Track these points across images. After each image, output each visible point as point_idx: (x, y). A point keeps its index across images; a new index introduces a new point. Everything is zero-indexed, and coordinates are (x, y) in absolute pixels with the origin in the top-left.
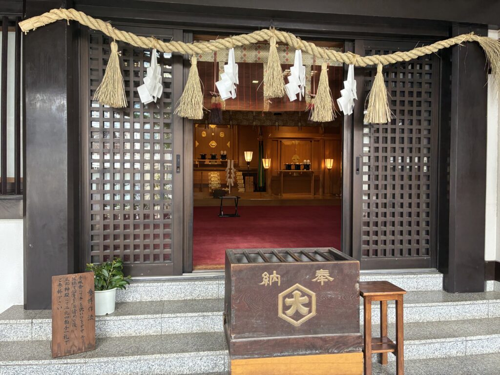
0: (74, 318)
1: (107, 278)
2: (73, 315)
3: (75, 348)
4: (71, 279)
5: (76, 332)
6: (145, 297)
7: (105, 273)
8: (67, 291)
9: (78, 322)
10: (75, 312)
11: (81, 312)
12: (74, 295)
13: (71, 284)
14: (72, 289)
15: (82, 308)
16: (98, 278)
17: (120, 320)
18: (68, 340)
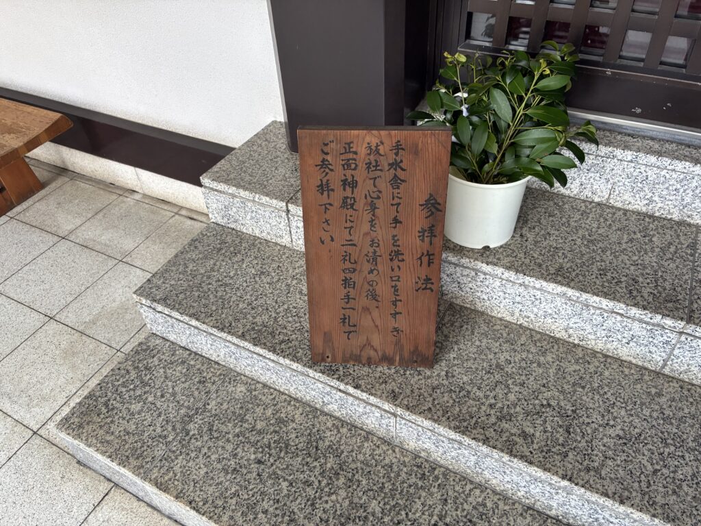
0: (371, 277)
1: (503, 124)
2: (367, 267)
3: (372, 353)
4: (363, 151)
5: (375, 313)
6: (627, 197)
7: (501, 104)
8: (349, 190)
9: (384, 289)
10: (375, 260)
11: (396, 262)
12: (373, 208)
13: (362, 166)
14: (365, 187)
15: (398, 253)
16: (475, 119)
17: (526, 287)
18: (352, 329)
